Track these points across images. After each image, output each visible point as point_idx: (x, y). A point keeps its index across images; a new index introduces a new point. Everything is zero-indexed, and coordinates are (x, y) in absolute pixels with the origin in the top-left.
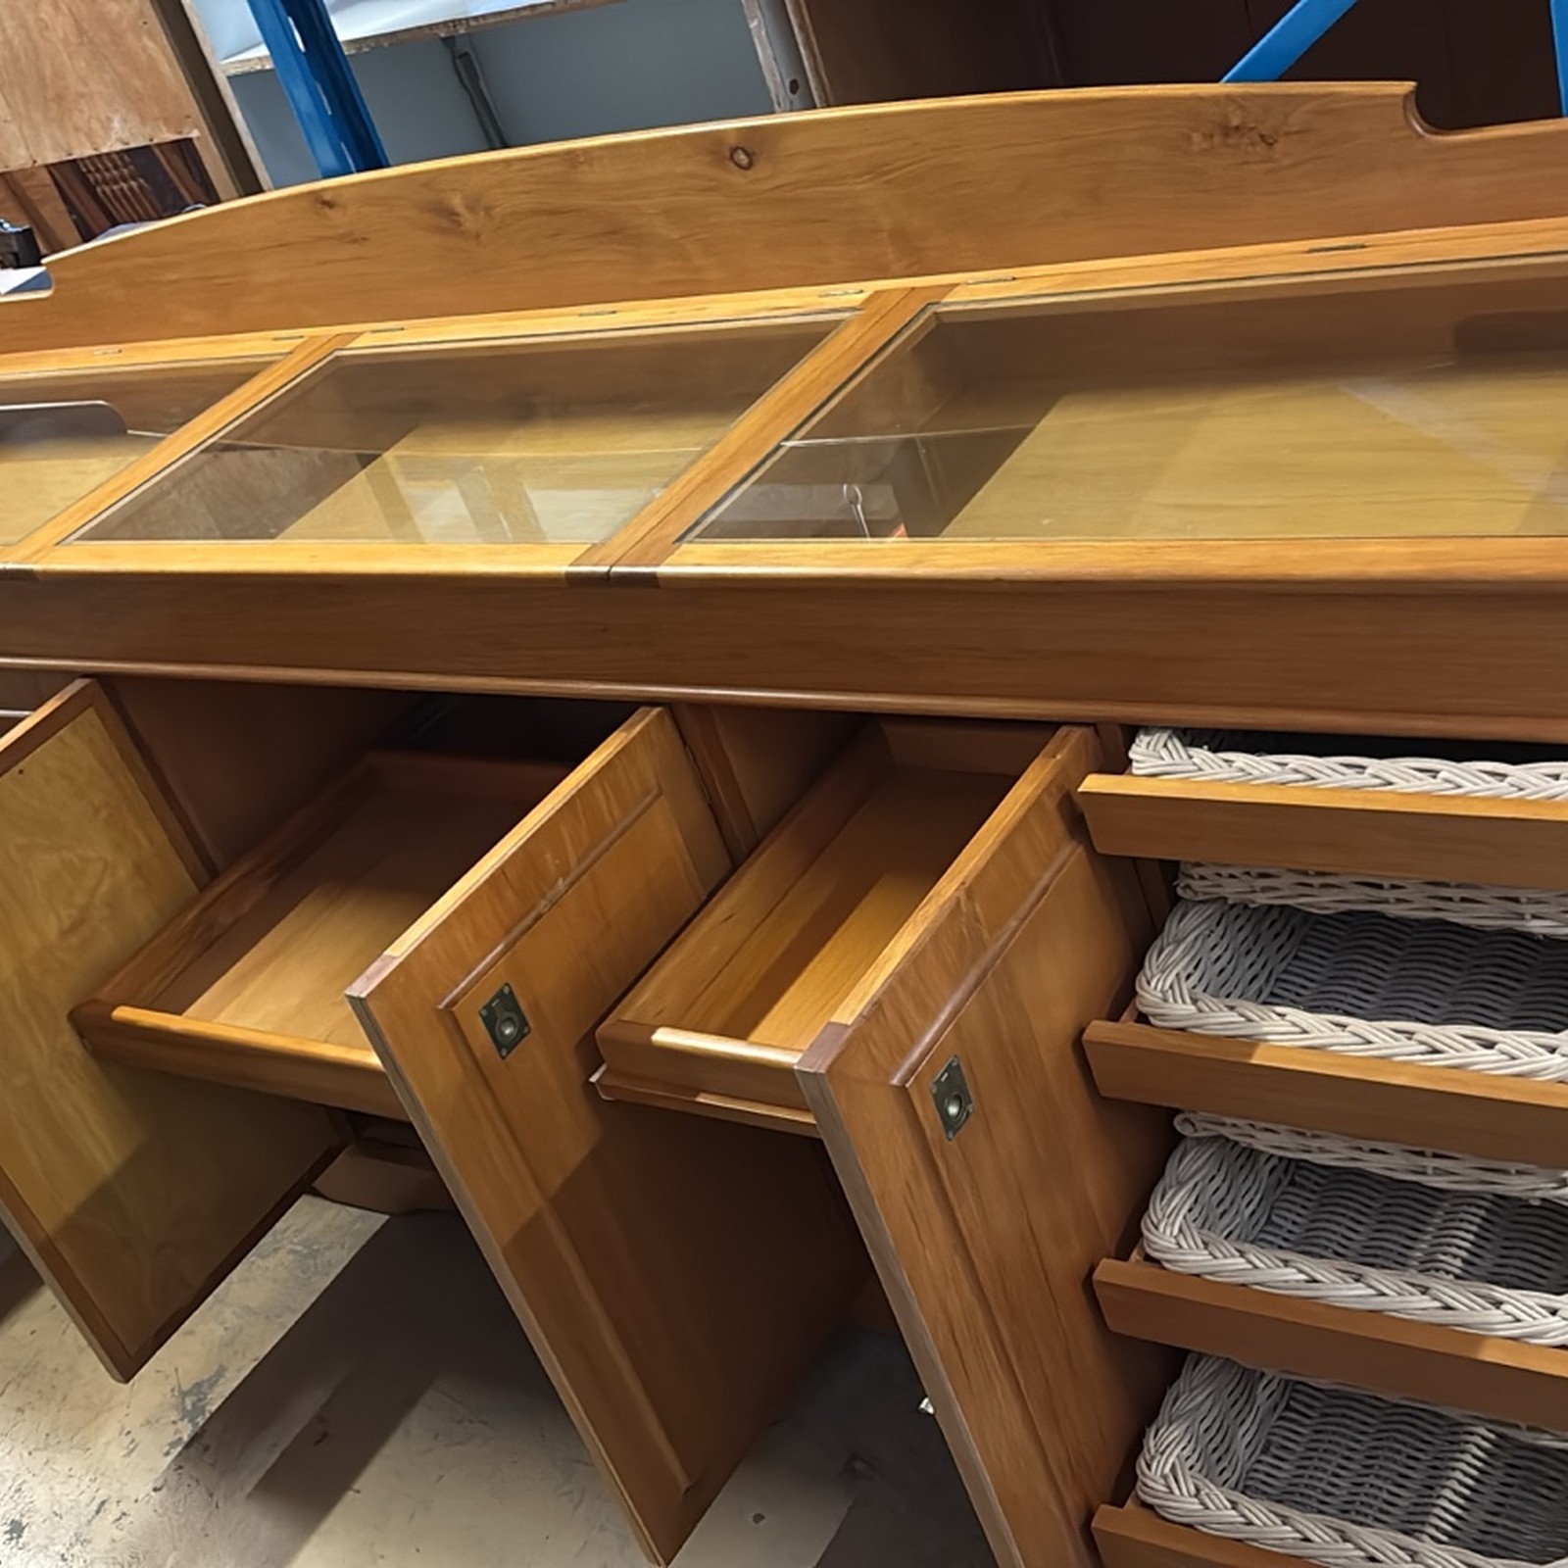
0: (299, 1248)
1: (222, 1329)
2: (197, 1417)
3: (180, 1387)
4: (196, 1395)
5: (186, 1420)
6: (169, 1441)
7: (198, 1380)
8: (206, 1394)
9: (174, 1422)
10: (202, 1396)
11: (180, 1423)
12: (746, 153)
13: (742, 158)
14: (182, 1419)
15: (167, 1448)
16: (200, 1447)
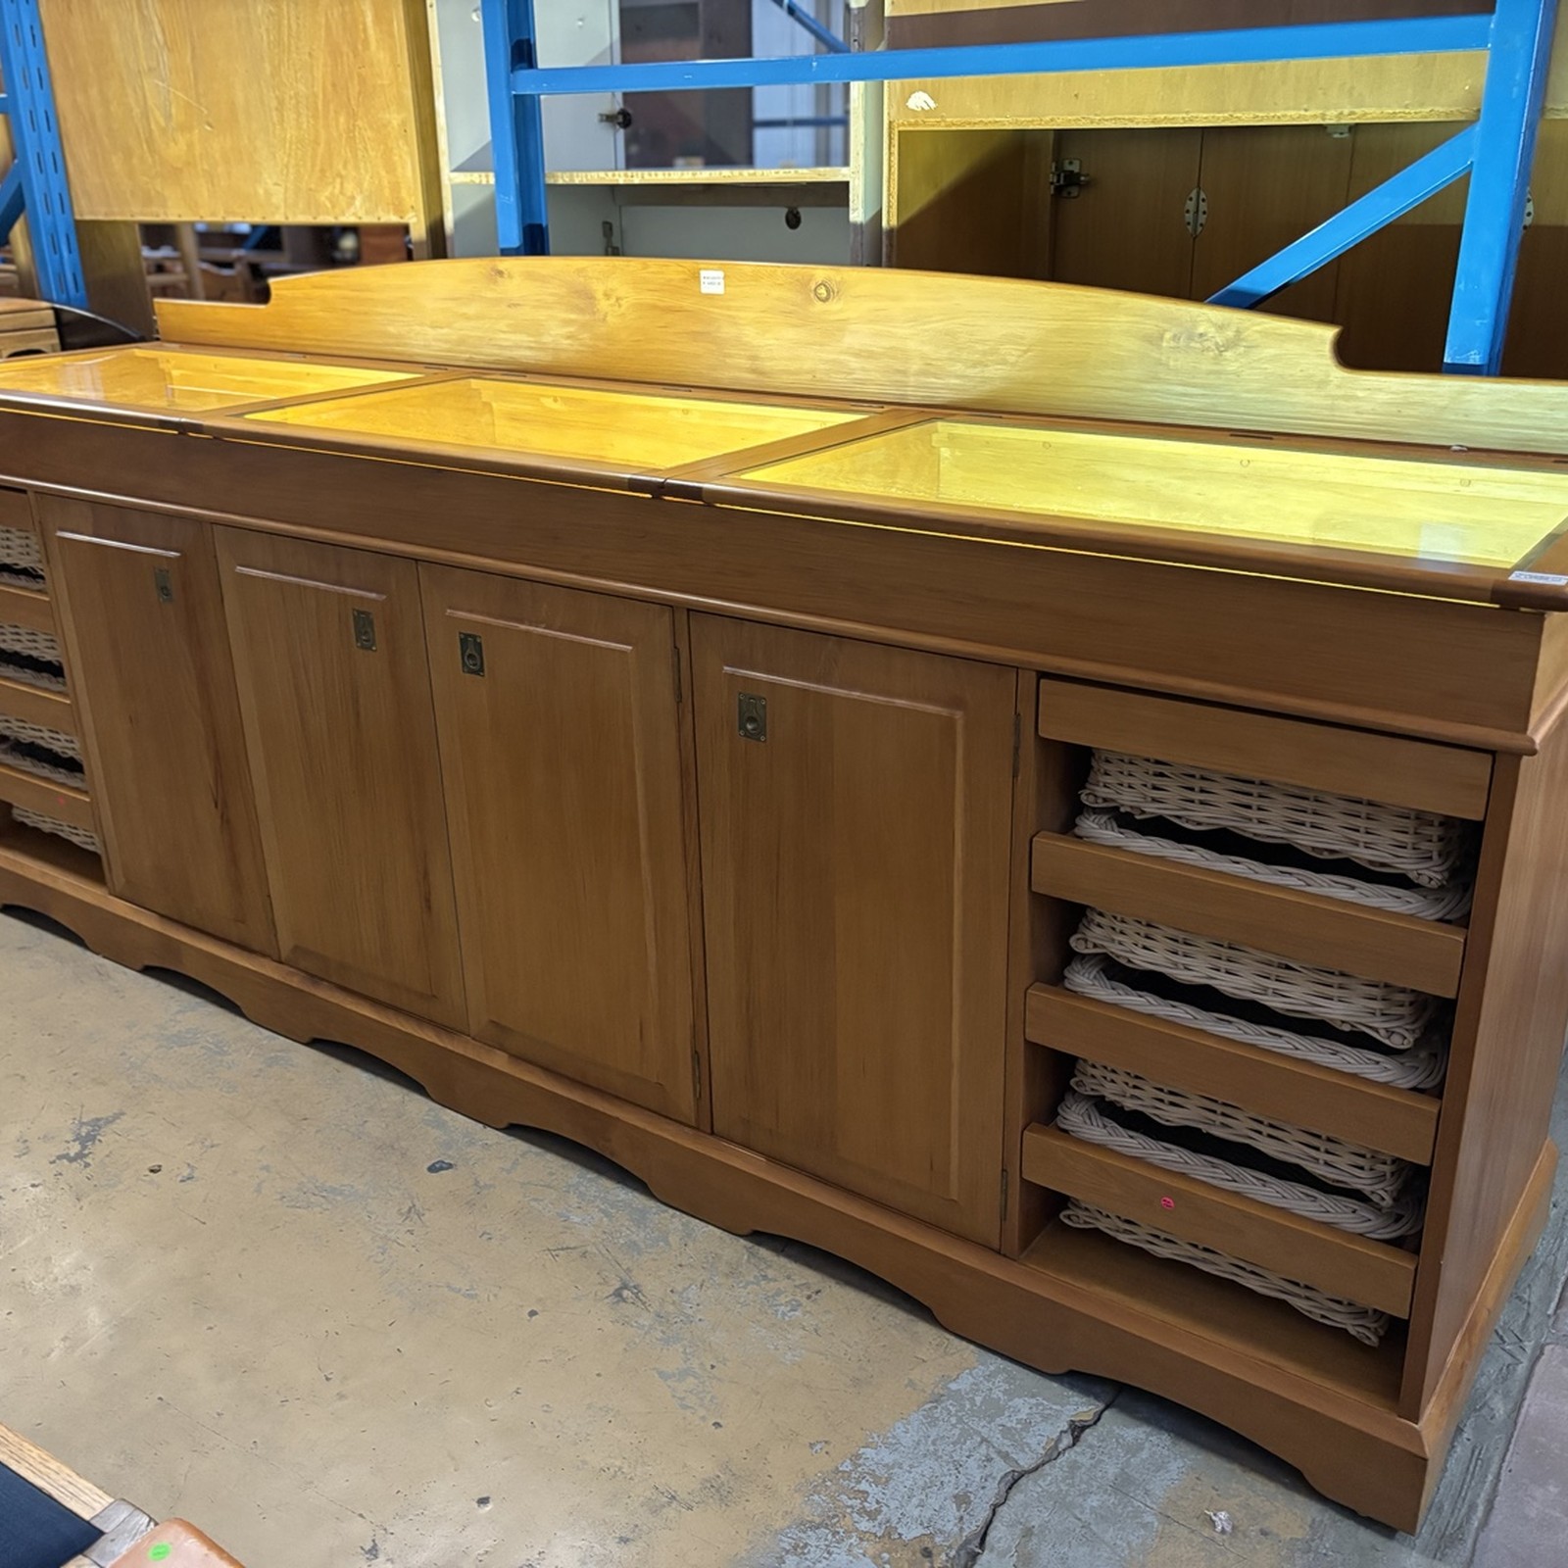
0: (212, 1046)
1: (130, 1086)
2: (87, 1141)
3: (81, 1118)
4: (93, 1126)
5: (77, 1142)
6: (58, 1154)
7: (99, 1116)
8: (100, 1128)
9: (68, 1142)
10: (97, 1128)
11: (72, 1143)
12: (828, 291)
13: (822, 291)
14: (74, 1141)
15: (54, 1158)
16: (82, 1163)
